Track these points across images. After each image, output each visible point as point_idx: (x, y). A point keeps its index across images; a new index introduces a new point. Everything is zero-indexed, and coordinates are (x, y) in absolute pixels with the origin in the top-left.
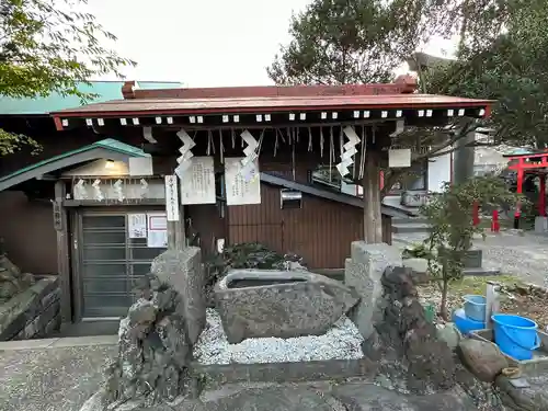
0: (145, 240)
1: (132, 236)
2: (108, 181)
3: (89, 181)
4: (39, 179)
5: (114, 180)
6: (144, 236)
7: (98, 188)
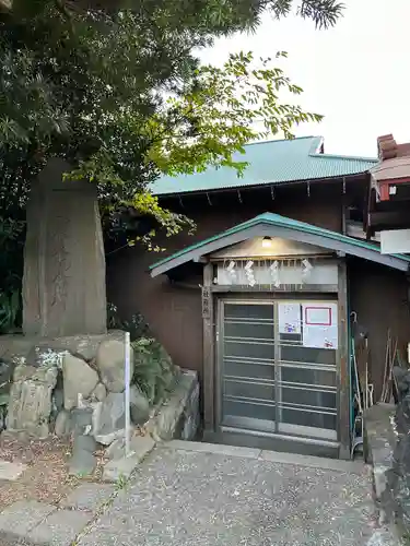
0: (298, 337)
1: (282, 330)
2: (262, 263)
3: (241, 263)
4: (196, 261)
5: (269, 262)
6: (298, 332)
7: (250, 271)
